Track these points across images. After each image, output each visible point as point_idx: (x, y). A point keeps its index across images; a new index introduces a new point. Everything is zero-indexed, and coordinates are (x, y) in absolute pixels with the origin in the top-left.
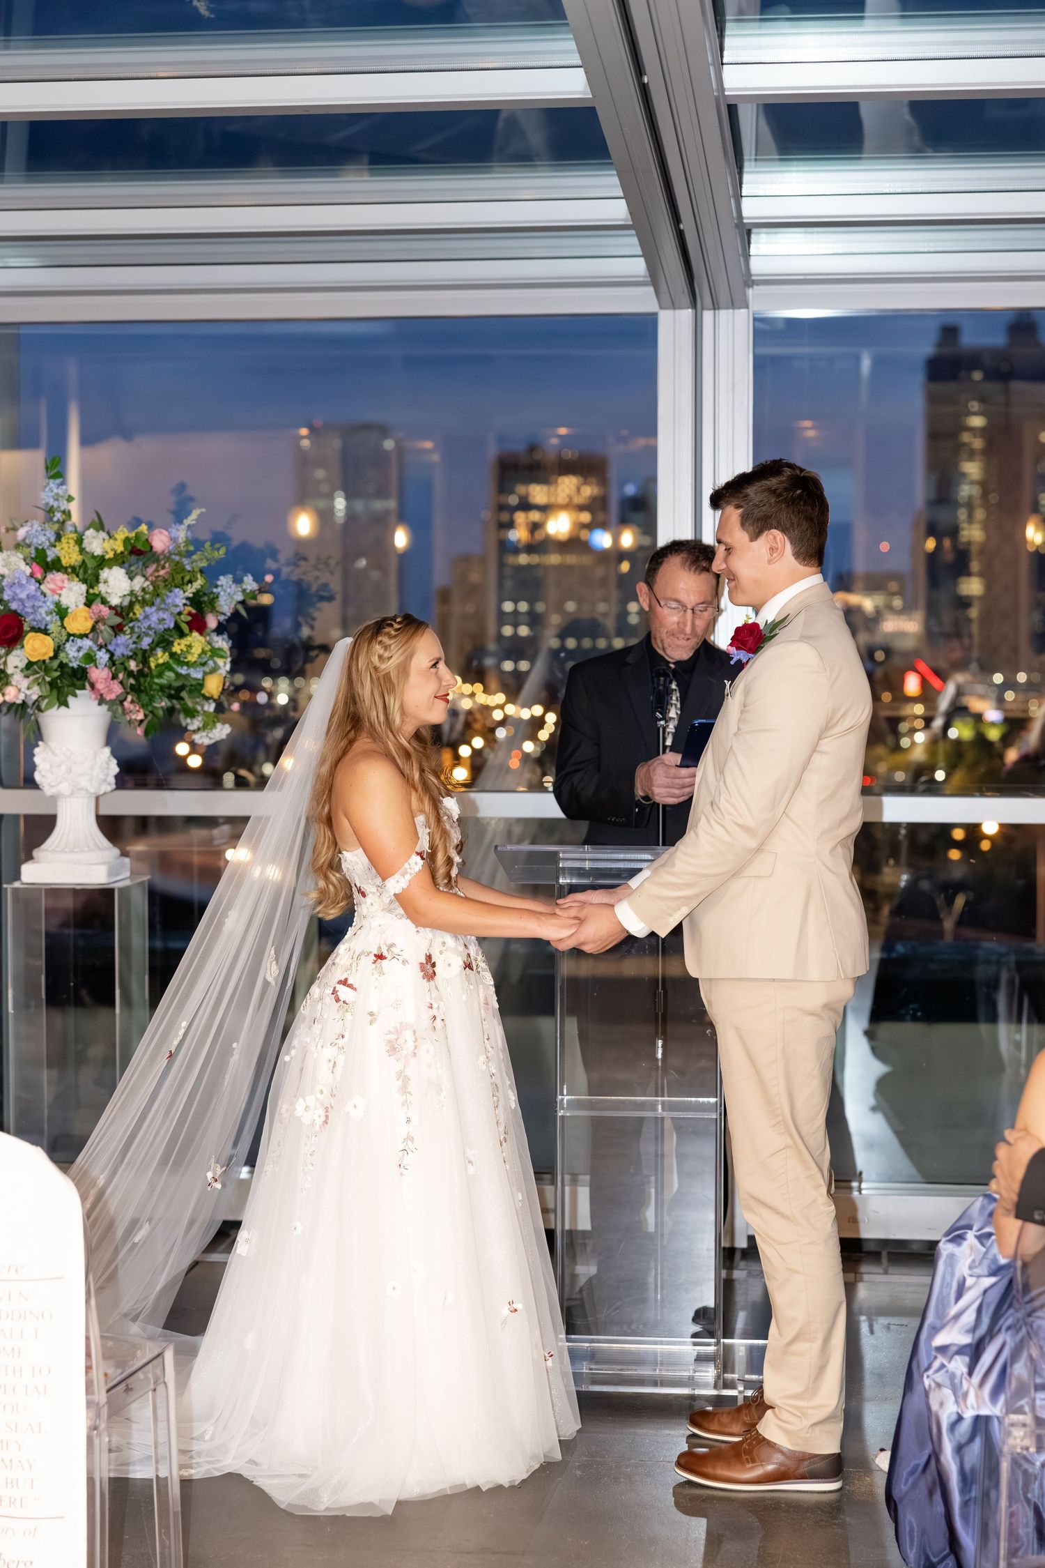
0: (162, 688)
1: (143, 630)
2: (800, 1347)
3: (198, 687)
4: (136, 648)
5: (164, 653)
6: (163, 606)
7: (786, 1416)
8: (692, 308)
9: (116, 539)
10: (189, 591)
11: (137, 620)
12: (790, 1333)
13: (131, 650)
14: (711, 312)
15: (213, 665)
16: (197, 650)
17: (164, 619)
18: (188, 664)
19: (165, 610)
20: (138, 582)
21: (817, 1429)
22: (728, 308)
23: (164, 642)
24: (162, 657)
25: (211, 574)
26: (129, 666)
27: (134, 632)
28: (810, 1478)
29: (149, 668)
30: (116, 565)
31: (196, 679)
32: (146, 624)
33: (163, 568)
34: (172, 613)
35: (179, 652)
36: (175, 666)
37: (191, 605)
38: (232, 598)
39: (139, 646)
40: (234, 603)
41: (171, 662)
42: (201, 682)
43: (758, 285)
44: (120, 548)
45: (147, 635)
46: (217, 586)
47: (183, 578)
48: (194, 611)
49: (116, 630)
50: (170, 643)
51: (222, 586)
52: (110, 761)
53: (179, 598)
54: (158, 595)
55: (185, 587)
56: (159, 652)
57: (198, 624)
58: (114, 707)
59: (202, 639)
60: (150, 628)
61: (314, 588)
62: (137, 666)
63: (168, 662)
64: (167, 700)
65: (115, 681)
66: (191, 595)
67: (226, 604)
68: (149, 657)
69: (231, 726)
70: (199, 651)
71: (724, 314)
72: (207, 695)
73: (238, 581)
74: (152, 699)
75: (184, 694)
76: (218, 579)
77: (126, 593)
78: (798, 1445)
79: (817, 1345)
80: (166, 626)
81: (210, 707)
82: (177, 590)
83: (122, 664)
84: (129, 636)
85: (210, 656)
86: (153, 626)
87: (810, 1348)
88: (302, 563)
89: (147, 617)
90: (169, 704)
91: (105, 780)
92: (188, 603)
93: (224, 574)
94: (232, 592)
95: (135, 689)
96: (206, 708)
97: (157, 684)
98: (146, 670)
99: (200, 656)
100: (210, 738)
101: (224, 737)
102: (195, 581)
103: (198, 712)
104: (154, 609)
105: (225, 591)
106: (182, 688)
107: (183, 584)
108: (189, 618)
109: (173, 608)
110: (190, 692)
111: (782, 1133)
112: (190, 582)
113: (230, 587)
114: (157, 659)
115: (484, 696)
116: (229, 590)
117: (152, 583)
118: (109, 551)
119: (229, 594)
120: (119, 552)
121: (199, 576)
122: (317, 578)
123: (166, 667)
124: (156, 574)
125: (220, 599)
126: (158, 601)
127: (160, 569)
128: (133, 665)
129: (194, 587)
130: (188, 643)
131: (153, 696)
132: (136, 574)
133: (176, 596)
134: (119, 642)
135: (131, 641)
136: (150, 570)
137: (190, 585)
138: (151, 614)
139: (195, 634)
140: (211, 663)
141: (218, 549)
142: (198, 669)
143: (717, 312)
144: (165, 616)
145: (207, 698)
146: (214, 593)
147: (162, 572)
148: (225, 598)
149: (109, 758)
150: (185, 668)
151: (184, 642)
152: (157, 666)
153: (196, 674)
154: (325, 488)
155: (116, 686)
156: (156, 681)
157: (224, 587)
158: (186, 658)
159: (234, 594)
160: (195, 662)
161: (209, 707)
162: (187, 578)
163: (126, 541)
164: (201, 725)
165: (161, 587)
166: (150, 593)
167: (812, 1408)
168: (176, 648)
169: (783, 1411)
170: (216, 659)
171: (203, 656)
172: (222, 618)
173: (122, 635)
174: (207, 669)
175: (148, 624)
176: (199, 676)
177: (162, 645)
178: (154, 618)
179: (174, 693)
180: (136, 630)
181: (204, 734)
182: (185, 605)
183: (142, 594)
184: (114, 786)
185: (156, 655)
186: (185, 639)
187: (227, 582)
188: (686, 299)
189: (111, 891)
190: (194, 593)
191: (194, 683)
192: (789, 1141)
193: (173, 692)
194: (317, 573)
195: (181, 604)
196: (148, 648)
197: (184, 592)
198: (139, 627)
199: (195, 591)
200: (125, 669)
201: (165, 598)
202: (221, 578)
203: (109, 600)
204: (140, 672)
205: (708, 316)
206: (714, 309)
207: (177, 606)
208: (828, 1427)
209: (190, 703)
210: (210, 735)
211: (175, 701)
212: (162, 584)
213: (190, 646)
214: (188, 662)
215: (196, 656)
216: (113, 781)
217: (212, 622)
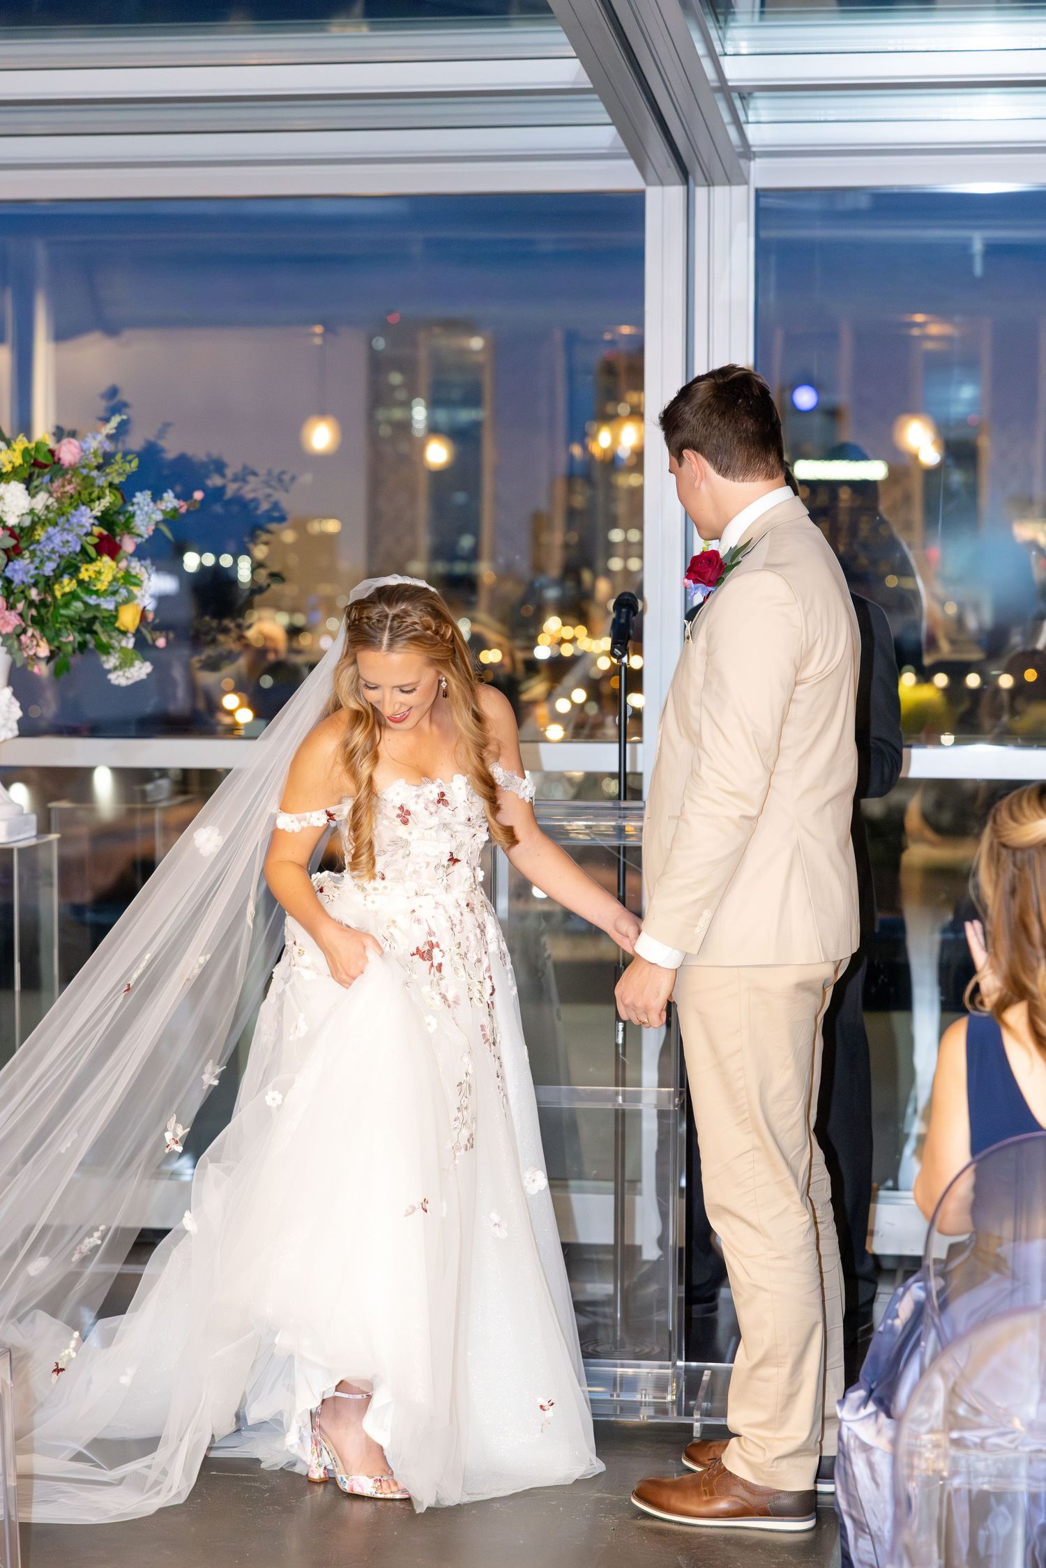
0: (72, 621)
1: (46, 554)
2: (764, 1372)
3: (112, 620)
4: (38, 574)
5: (71, 580)
6: (67, 526)
7: (751, 1448)
8: (683, 184)
9: (14, 450)
10: (97, 509)
11: (38, 542)
12: (757, 1355)
13: (32, 577)
14: (705, 189)
15: (126, 594)
16: (107, 577)
17: (68, 542)
18: (97, 593)
19: (69, 531)
20: (42, 499)
21: (784, 1463)
22: (724, 184)
23: (70, 567)
24: (68, 584)
25: (126, 491)
26: (30, 595)
27: (35, 556)
28: (774, 1516)
29: (54, 597)
30: (14, 480)
31: (106, 610)
32: (49, 548)
33: (70, 483)
34: (78, 535)
35: (87, 579)
36: (83, 595)
37: (100, 525)
38: (150, 518)
39: (41, 572)
40: (153, 523)
41: (79, 590)
42: (114, 613)
43: (760, 157)
44: (18, 461)
45: (49, 559)
46: (133, 504)
47: (90, 494)
48: (105, 533)
49: (12, 554)
50: (77, 569)
51: (138, 504)
52: (11, 703)
53: (86, 517)
54: (63, 514)
55: (92, 505)
56: (66, 580)
57: (108, 546)
58: (9, 642)
59: (113, 564)
60: (53, 551)
61: (265, 506)
62: (39, 594)
63: (75, 590)
64: (76, 634)
65: (13, 613)
66: (99, 514)
67: (143, 525)
68: (54, 584)
69: (152, 664)
70: (110, 578)
71: (720, 192)
72: (122, 628)
73: (156, 497)
74: (58, 633)
75: (97, 627)
76: (134, 496)
77: (24, 511)
78: (760, 1479)
79: (786, 1370)
80: (71, 550)
81: (129, 643)
82: (83, 508)
83: (23, 592)
84: (28, 561)
85: (122, 584)
86: (56, 549)
87: (778, 1374)
88: (251, 479)
89: (49, 538)
90: (79, 639)
91: (4, 726)
92: (96, 523)
93: (141, 490)
94: (150, 511)
95: (39, 622)
96: (124, 643)
97: (62, 616)
98: (50, 599)
99: (110, 583)
100: (128, 678)
101: (143, 676)
102: (104, 498)
103: (113, 648)
104: (58, 528)
105: (141, 509)
106: (95, 618)
107: (92, 501)
108: (96, 540)
109: (79, 529)
110: (103, 624)
111: (749, 1132)
112: (99, 498)
113: (148, 505)
114: (63, 588)
115: (588, 640)
116: (146, 508)
117: (58, 500)
118: (7, 463)
119: (147, 513)
120: (17, 464)
121: (107, 491)
122: (269, 496)
123: (73, 596)
124: (62, 490)
125: (136, 519)
126: (63, 520)
127: (66, 483)
128: (34, 594)
129: (102, 504)
130: (97, 569)
131: (60, 630)
132: (41, 490)
133: (82, 515)
134: (17, 567)
135: (32, 567)
136: (57, 483)
137: (97, 503)
138: (55, 534)
139: (106, 558)
140: (123, 592)
141: (130, 462)
142: (108, 598)
143: (711, 188)
144: (69, 538)
145: (124, 633)
146: (130, 512)
147: (68, 488)
148: (141, 517)
149: (10, 700)
150: (94, 597)
151: (93, 568)
152: (63, 595)
153: (108, 604)
154: (401, 395)
155: (13, 618)
156: (63, 612)
157: (142, 505)
158: (95, 586)
159: (153, 513)
160: (105, 590)
161: (127, 643)
162: (94, 495)
163: (26, 452)
164: (118, 663)
165: (66, 505)
166: (53, 511)
167: (779, 1439)
168: (84, 575)
169: (748, 1442)
170: (128, 586)
171: (114, 583)
172: (139, 540)
173: (19, 559)
174: (119, 598)
175: (51, 546)
176: (111, 606)
177: (68, 571)
178: (57, 540)
179: (86, 626)
180: (38, 553)
181: (121, 673)
182: (93, 524)
183: (46, 512)
184: (16, 732)
185: (61, 582)
186: (94, 564)
187: (145, 499)
188: (673, 172)
189: (11, 850)
190: (102, 512)
191: (106, 614)
192: (758, 1142)
193: (84, 625)
194: (268, 491)
195: (88, 525)
196: (52, 574)
197: (92, 510)
198: (41, 551)
199: (103, 509)
200: (26, 598)
201: (70, 516)
202: (138, 494)
203: (5, 519)
204: (43, 603)
205: (701, 193)
206: (709, 186)
207: (82, 526)
208: (799, 1461)
209: (104, 639)
210: (127, 674)
211: (88, 637)
212: (67, 501)
213: (99, 573)
214: (97, 591)
215: (106, 583)
216: (15, 726)
217: (129, 545)
